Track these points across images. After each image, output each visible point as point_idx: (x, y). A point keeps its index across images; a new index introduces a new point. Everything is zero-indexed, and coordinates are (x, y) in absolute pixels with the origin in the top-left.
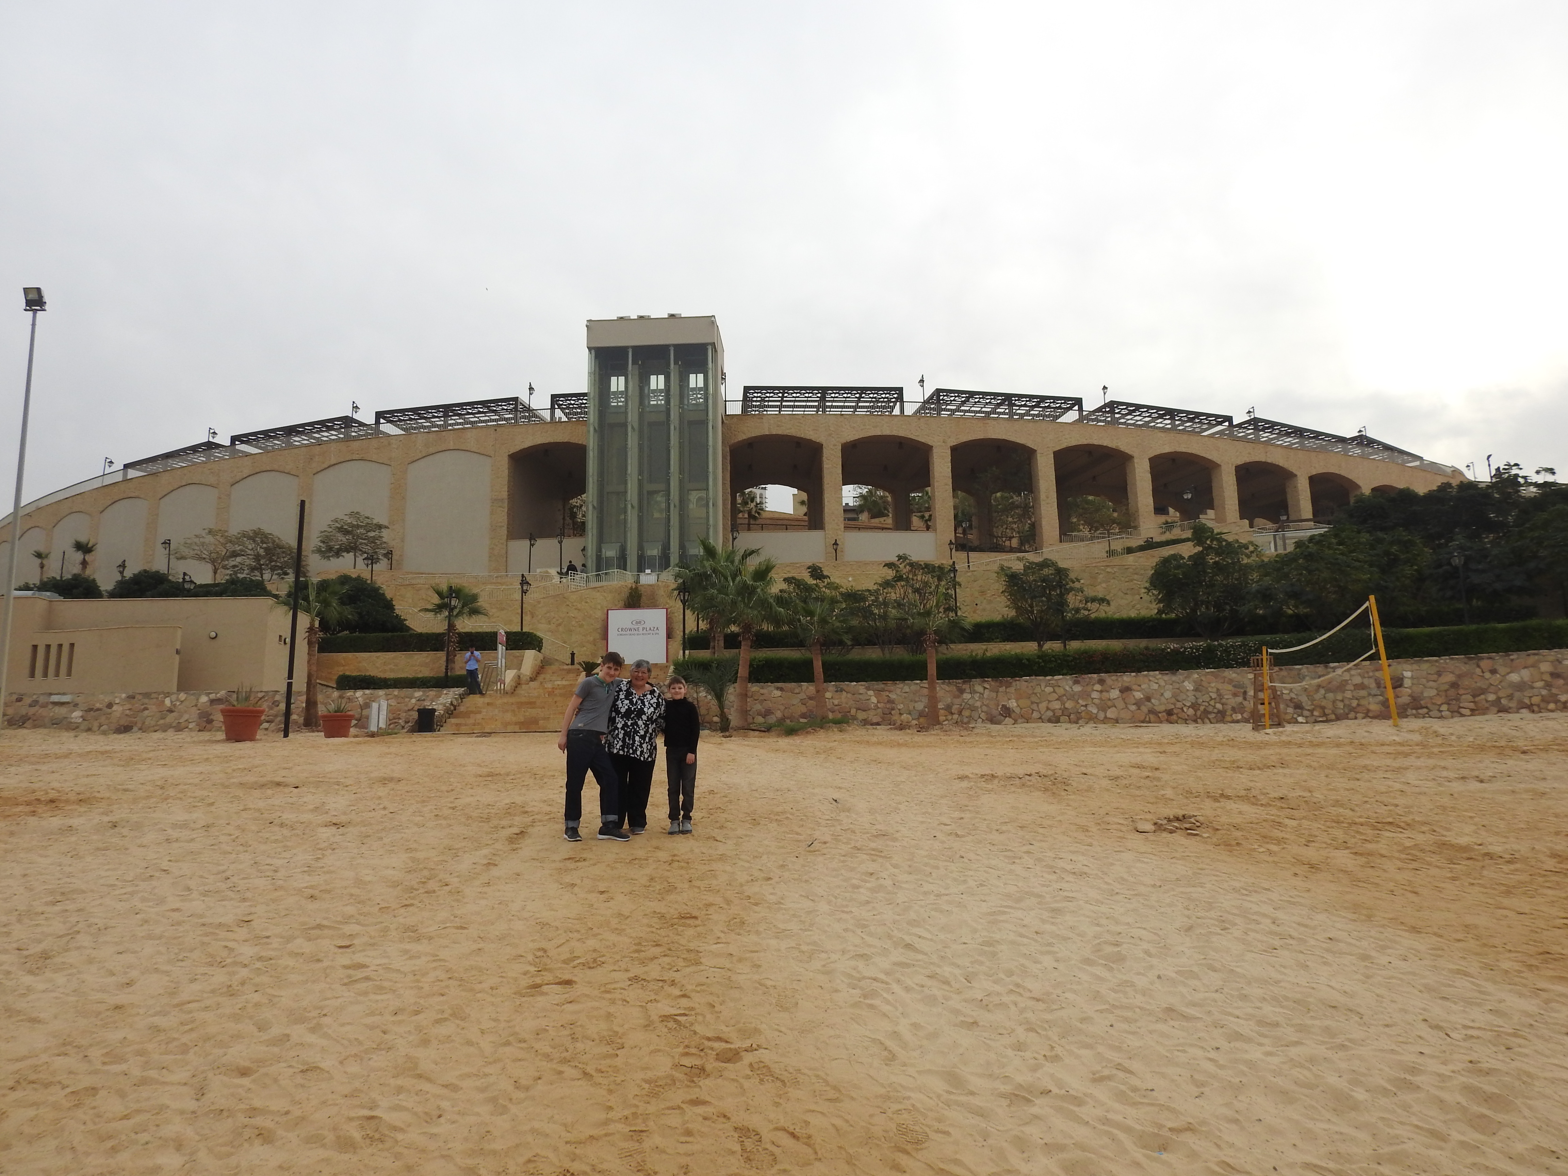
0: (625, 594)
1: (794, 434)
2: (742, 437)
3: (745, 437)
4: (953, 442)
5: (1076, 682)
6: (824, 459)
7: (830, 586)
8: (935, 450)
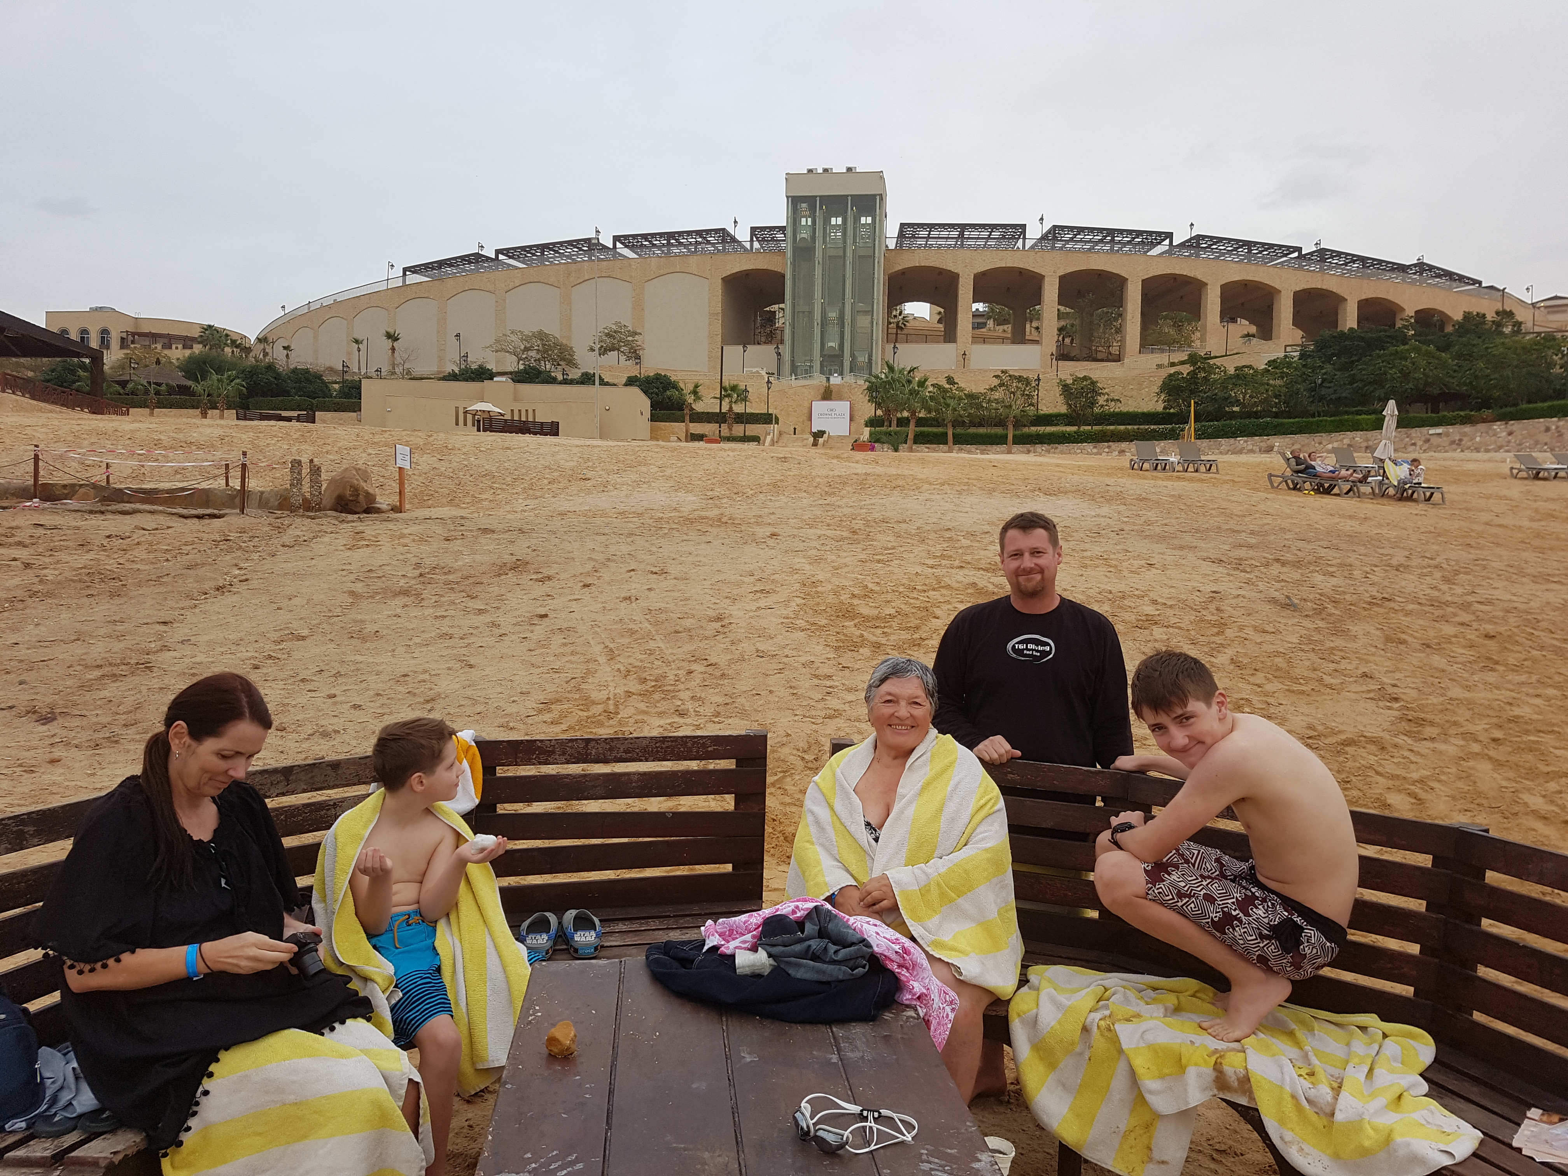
0: (822, 390)
1: (938, 266)
2: (898, 268)
3: (900, 268)
4: (1062, 272)
5: (1095, 447)
6: (960, 286)
7: (958, 389)
8: (1046, 279)
